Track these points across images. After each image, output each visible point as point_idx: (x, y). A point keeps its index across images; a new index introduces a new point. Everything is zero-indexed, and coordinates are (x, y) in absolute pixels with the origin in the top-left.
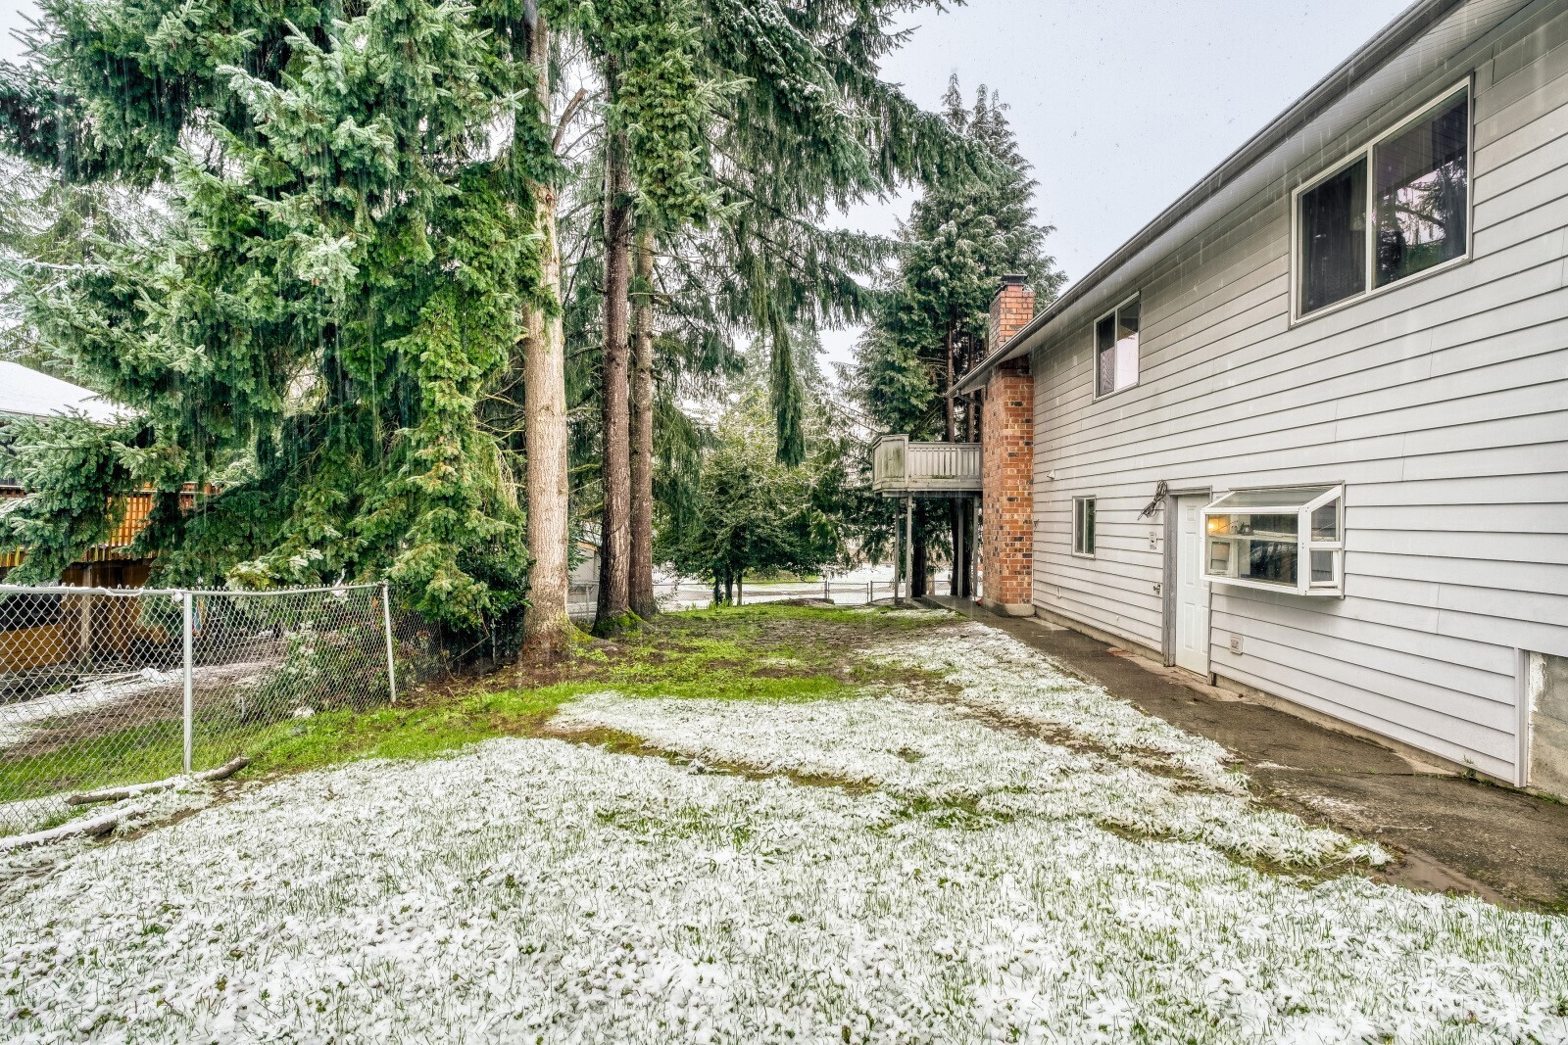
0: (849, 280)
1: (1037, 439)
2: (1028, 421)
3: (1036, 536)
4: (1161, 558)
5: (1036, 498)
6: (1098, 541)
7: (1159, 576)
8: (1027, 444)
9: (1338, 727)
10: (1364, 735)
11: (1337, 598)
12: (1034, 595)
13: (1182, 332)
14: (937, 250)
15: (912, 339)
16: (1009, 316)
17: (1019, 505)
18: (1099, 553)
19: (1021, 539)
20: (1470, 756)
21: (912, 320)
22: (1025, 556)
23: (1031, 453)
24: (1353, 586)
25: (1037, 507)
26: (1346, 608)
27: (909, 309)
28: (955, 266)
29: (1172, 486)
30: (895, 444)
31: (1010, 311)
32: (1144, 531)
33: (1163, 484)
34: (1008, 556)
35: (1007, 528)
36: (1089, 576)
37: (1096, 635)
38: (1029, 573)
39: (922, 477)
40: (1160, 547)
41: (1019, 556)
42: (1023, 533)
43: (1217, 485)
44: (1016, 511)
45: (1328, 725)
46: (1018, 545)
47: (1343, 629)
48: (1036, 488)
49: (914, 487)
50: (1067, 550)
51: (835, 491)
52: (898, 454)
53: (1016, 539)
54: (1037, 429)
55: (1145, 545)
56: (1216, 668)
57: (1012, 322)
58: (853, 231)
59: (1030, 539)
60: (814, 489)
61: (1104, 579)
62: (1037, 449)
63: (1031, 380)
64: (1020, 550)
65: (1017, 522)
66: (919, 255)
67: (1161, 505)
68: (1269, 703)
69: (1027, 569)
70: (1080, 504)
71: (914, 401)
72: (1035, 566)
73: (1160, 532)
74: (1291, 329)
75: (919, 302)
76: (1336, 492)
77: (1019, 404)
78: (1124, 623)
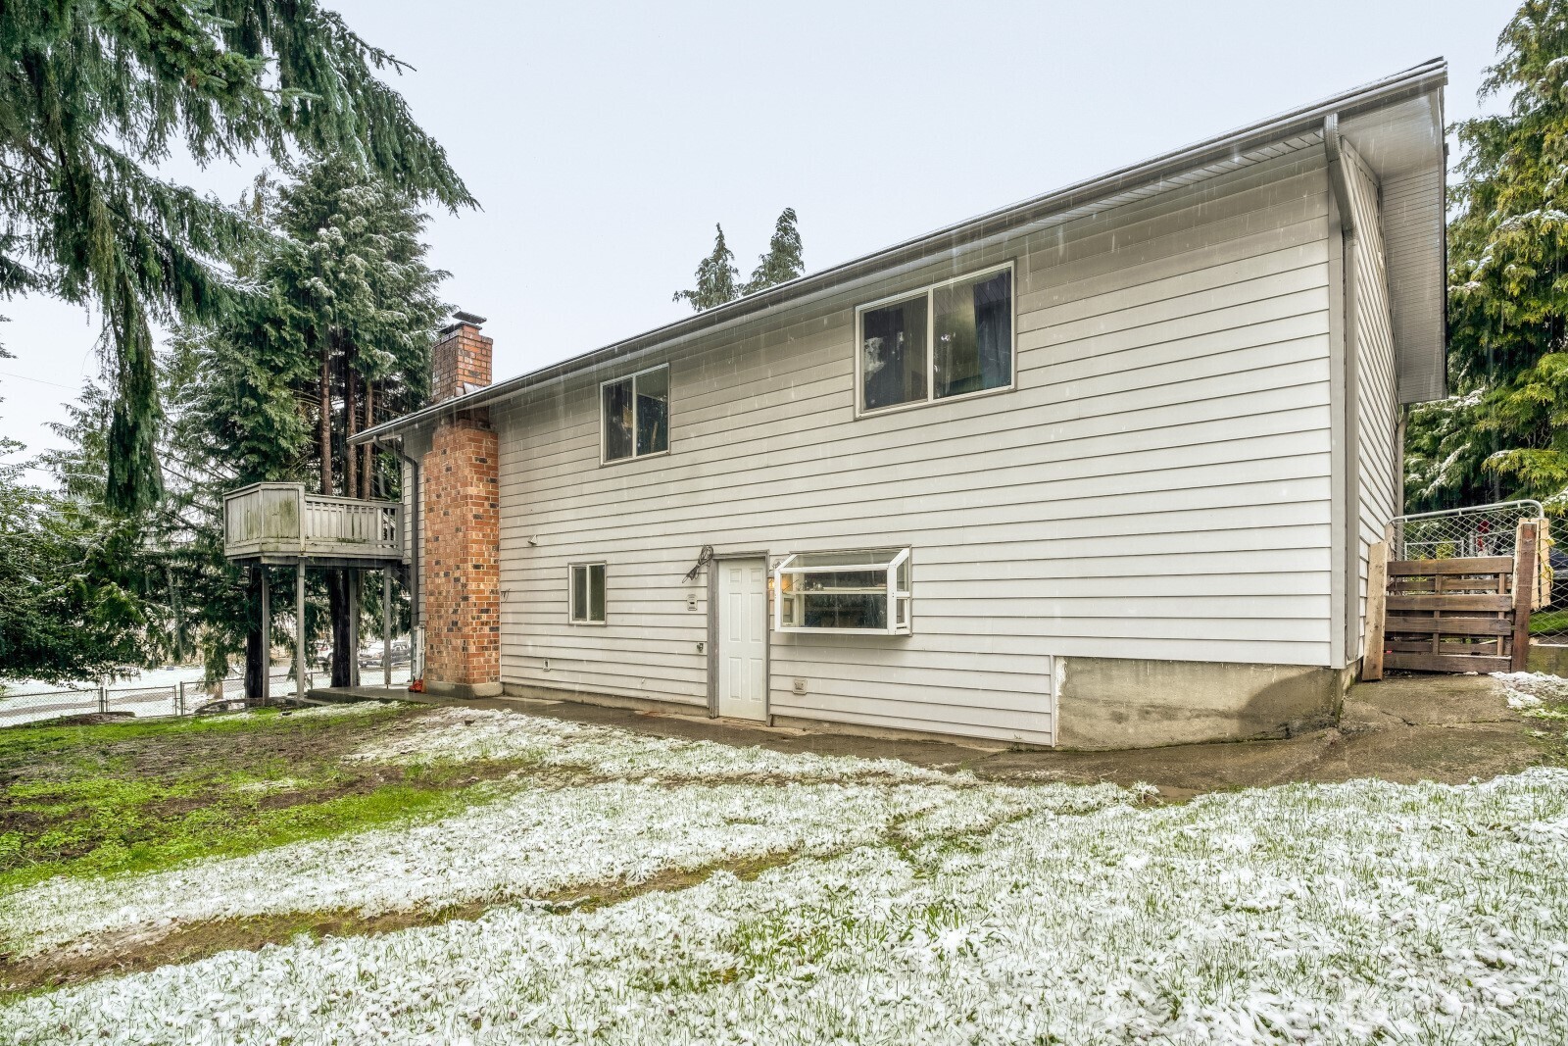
0: (191, 262)
1: (503, 502)
2: (494, 481)
3: (503, 608)
4: (705, 618)
5: (503, 566)
6: (610, 607)
7: (703, 636)
8: (492, 506)
9: (904, 736)
10: (928, 738)
11: (907, 636)
12: (503, 671)
13: (731, 408)
14: (315, 257)
15: (280, 361)
16: (467, 360)
17: (485, 574)
18: (610, 620)
19: (487, 611)
20: (1018, 734)
21: (282, 339)
22: (492, 629)
23: (497, 519)
24: (920, 625)
25: (504, 576)
26: (913, 643)
27: (278, 323)
28: (343, 284)
29: (717, 550)
30: (284, 494)
31: (468, 355)
32: (684, 594)
33: (706, 548)
34: (475, 630)
35: (473, 598)
36: (599, 643)
37: (606, 702)
38: (496, 649)
39: (325, 540)
40: (703, 608)
41: (486, 629)
42: (489, 604)
43: (774, 549)
44: (483, 580)
45: (895, 737)
46: (484, 617)
47: (910, 659)
48: (503, 555)
49: (311, 551)
50: (563, 619)
51: (127, 556)
52: (288, 508)
53: (482, 611)
54: (502, 491)
55: (683, 607)
56: (774, 710)
57: (470, 368)
58: (199, 195)
59: (497, 611)
60: (97, 553)
61: (619, 644)
62: (503, 512)
63: (495, 436)
64: (487, 623)
65: (482, 592)
66: (292, 256)
67: (704, 569)
68: (834, 730)
69: (495, 644)
70: (580, 573)
71: (284, 443)
72: (503, 639)
73: (703, 594)
74: (856, 420)
75: (292, 317)
76: (904, 554)
77: (483, 461)
78: (649, 685)
